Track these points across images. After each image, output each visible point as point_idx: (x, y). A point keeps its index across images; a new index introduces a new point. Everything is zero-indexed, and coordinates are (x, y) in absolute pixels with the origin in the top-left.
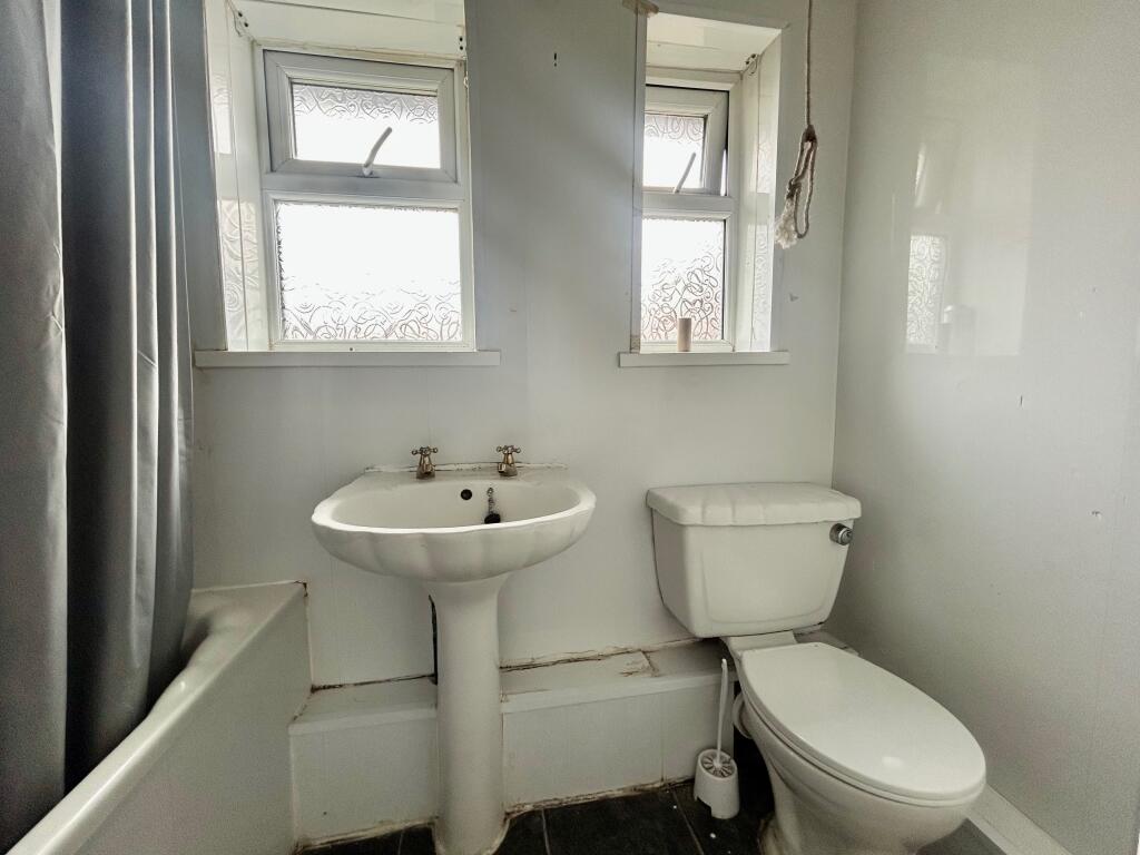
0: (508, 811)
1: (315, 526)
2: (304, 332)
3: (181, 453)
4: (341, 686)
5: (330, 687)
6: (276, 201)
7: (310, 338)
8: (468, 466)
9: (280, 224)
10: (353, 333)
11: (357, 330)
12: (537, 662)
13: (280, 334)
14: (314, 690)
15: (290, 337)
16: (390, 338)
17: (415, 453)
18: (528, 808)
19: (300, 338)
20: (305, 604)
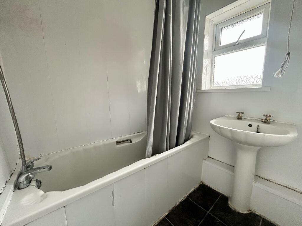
0: (250, 209)
1: (210, 123)
2: (217, 84)
3: (192, 107)
4: (214, 159)
5: (212, 158)
6: (215, 57)
7: (218, 85)
8: (254, 119)
9: (215, 61)
10: (228, 84)
11: (229, 83)
12: (271, 180)
13: (212, 85)
14: (209, 157)
15: (214, 85)
16: (238, 84)
17: (237, 113)
18: (258, 214)
19: (216, 86)
20: (209, 140)
